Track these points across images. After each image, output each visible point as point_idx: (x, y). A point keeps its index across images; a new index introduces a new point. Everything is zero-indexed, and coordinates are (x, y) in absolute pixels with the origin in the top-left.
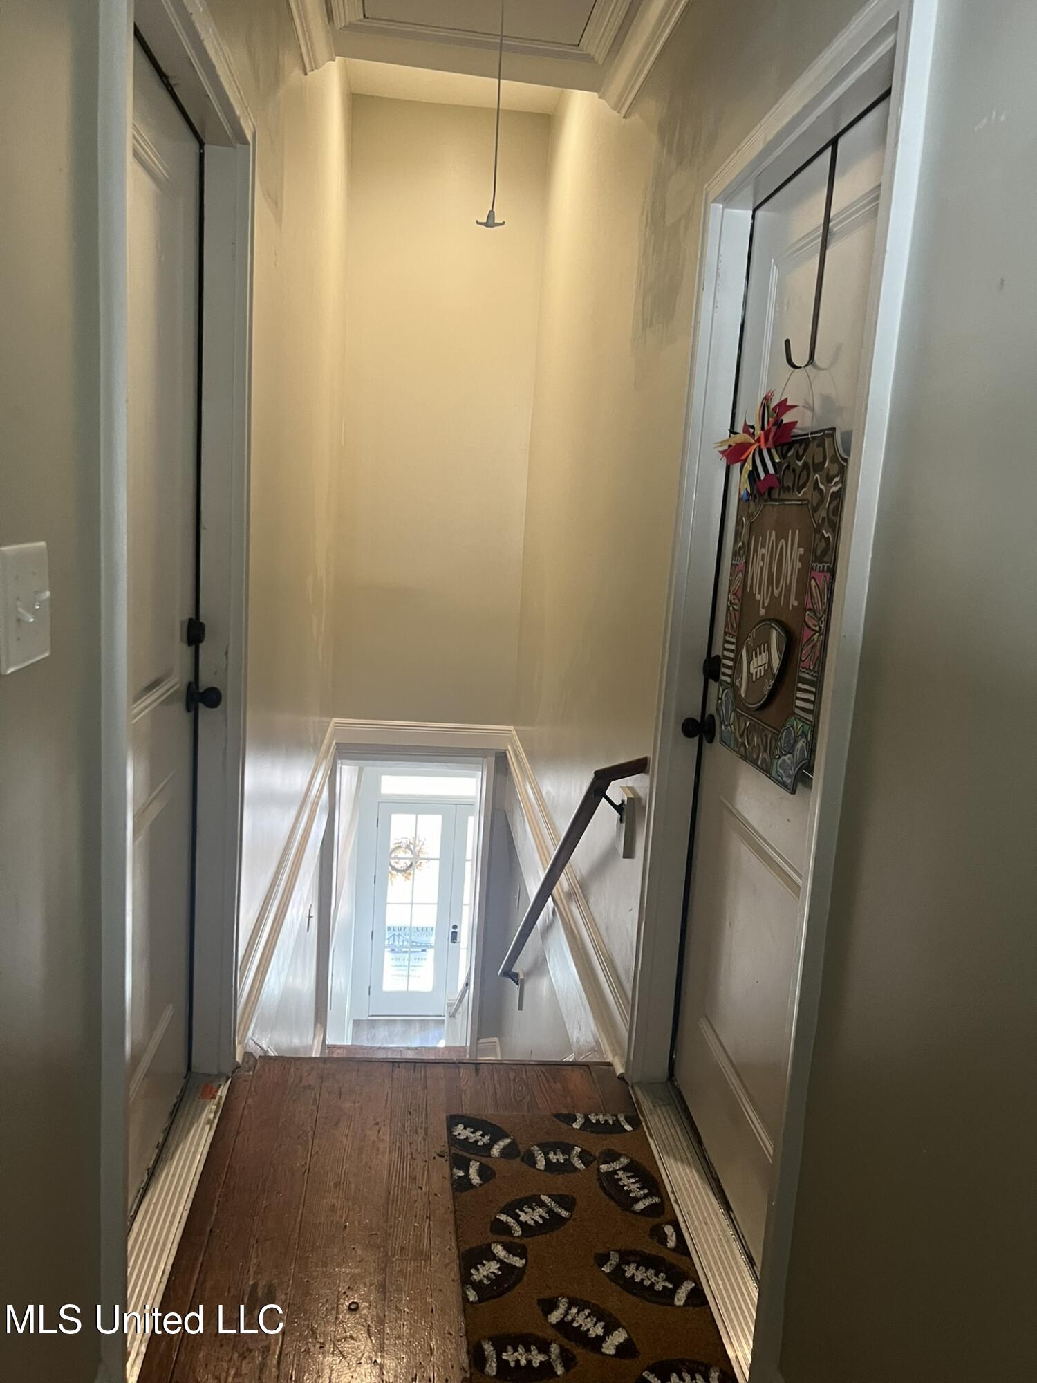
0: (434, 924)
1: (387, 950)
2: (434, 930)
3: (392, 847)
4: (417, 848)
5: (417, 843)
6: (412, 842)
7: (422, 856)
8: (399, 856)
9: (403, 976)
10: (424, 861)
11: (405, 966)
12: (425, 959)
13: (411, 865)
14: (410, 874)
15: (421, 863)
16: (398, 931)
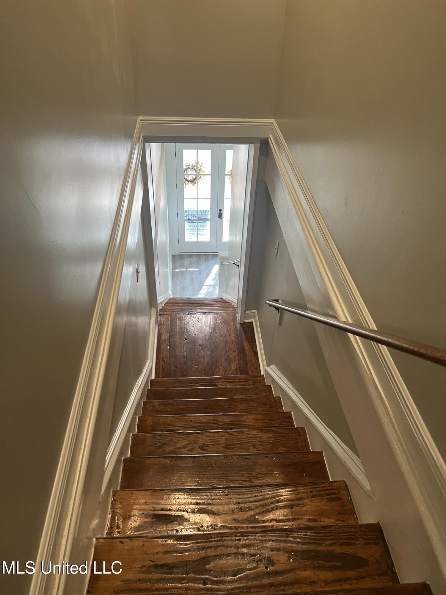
0: (209, 209)
1: (185, 222)
2: (209, 212)
3: (185, 167)
4: (198, 169)
5: (198, 165)
6: (195, 164)
7: (201, 173)
8: (189, 173)
9: (194, 234)
10: (202, 176)
11: (195, 229)
12: (206, 226)
13: (196, 178)
14: (195, 183)
15: (200, 177)
16: (191, 213)
